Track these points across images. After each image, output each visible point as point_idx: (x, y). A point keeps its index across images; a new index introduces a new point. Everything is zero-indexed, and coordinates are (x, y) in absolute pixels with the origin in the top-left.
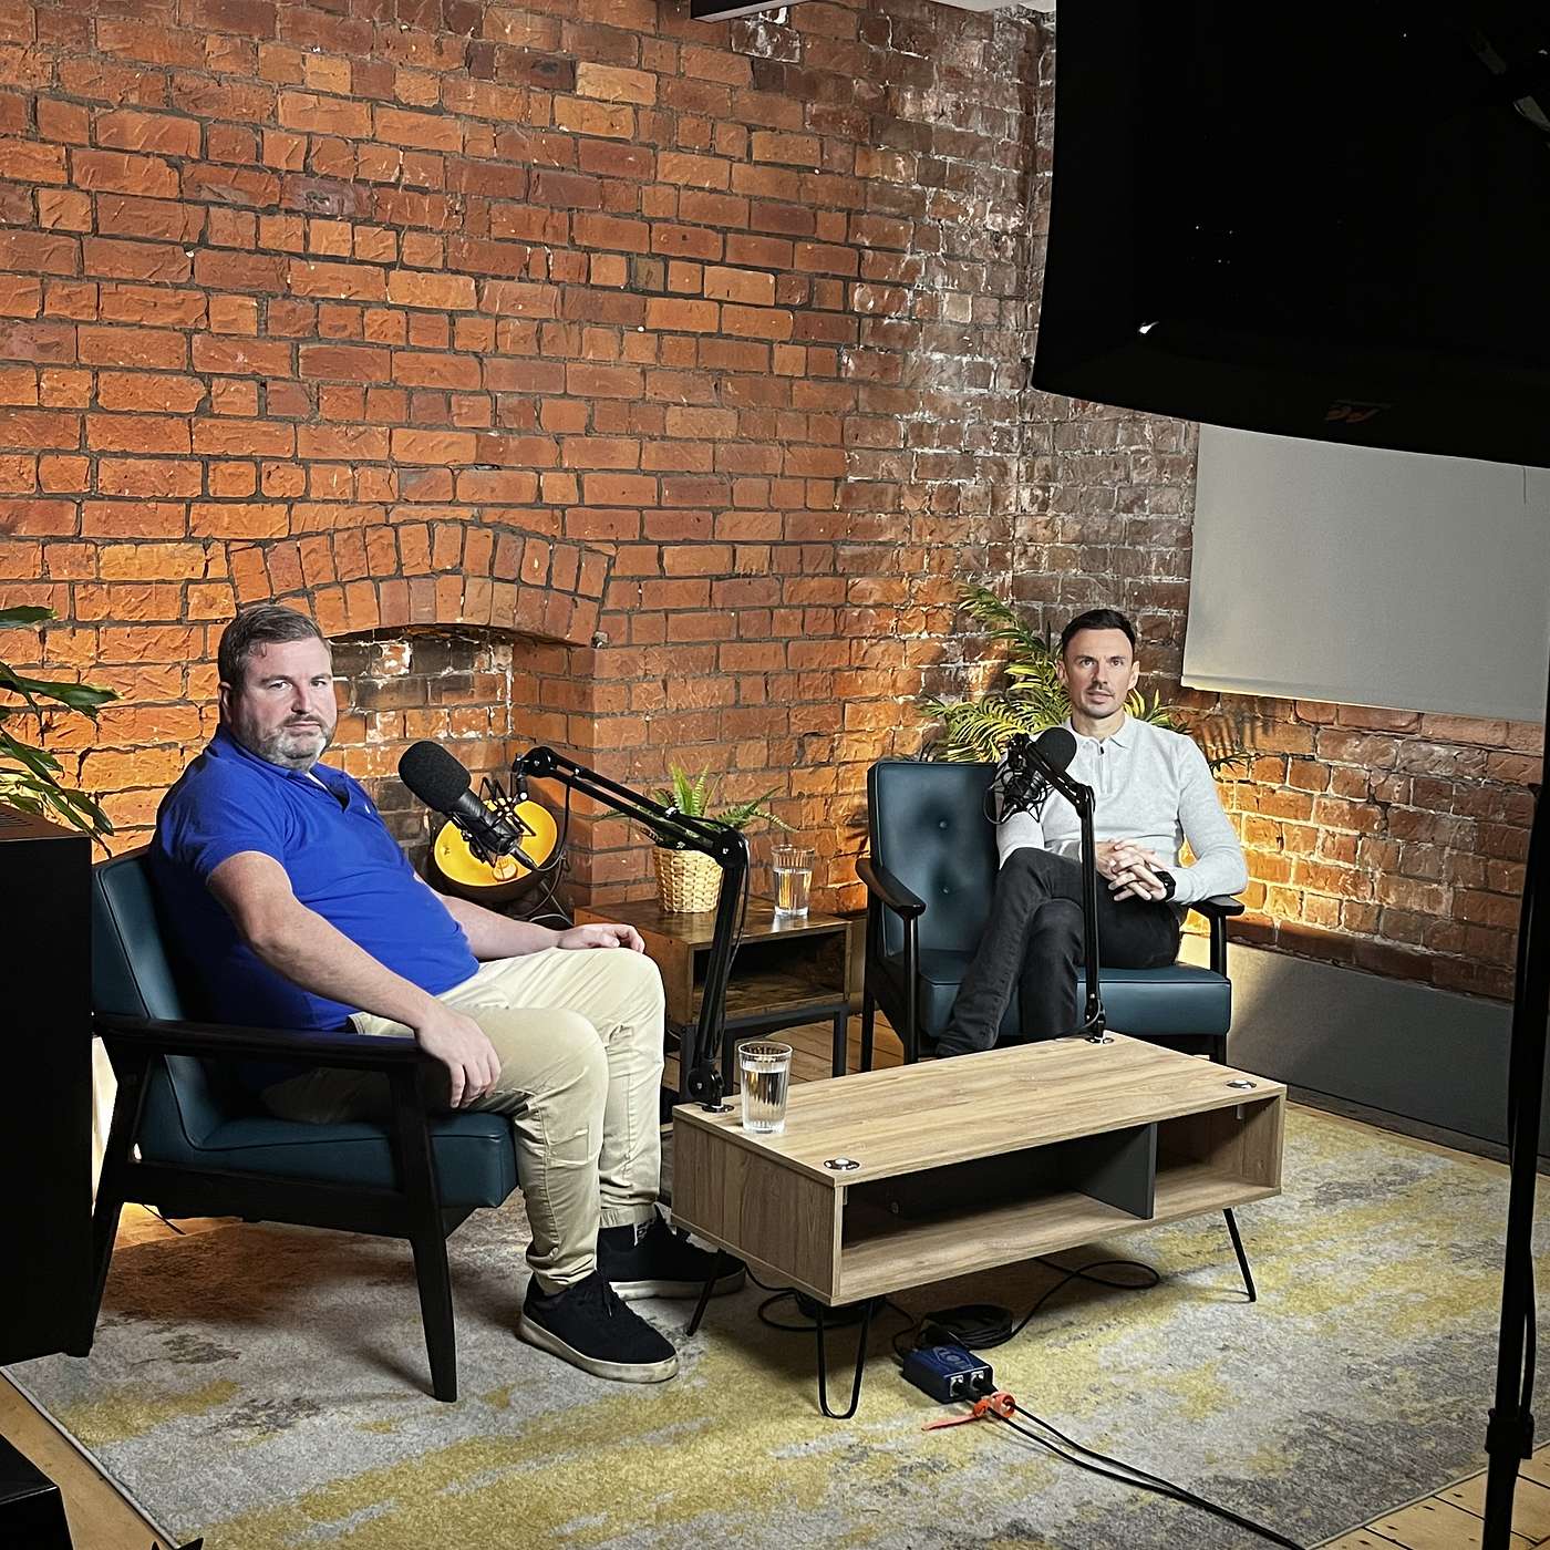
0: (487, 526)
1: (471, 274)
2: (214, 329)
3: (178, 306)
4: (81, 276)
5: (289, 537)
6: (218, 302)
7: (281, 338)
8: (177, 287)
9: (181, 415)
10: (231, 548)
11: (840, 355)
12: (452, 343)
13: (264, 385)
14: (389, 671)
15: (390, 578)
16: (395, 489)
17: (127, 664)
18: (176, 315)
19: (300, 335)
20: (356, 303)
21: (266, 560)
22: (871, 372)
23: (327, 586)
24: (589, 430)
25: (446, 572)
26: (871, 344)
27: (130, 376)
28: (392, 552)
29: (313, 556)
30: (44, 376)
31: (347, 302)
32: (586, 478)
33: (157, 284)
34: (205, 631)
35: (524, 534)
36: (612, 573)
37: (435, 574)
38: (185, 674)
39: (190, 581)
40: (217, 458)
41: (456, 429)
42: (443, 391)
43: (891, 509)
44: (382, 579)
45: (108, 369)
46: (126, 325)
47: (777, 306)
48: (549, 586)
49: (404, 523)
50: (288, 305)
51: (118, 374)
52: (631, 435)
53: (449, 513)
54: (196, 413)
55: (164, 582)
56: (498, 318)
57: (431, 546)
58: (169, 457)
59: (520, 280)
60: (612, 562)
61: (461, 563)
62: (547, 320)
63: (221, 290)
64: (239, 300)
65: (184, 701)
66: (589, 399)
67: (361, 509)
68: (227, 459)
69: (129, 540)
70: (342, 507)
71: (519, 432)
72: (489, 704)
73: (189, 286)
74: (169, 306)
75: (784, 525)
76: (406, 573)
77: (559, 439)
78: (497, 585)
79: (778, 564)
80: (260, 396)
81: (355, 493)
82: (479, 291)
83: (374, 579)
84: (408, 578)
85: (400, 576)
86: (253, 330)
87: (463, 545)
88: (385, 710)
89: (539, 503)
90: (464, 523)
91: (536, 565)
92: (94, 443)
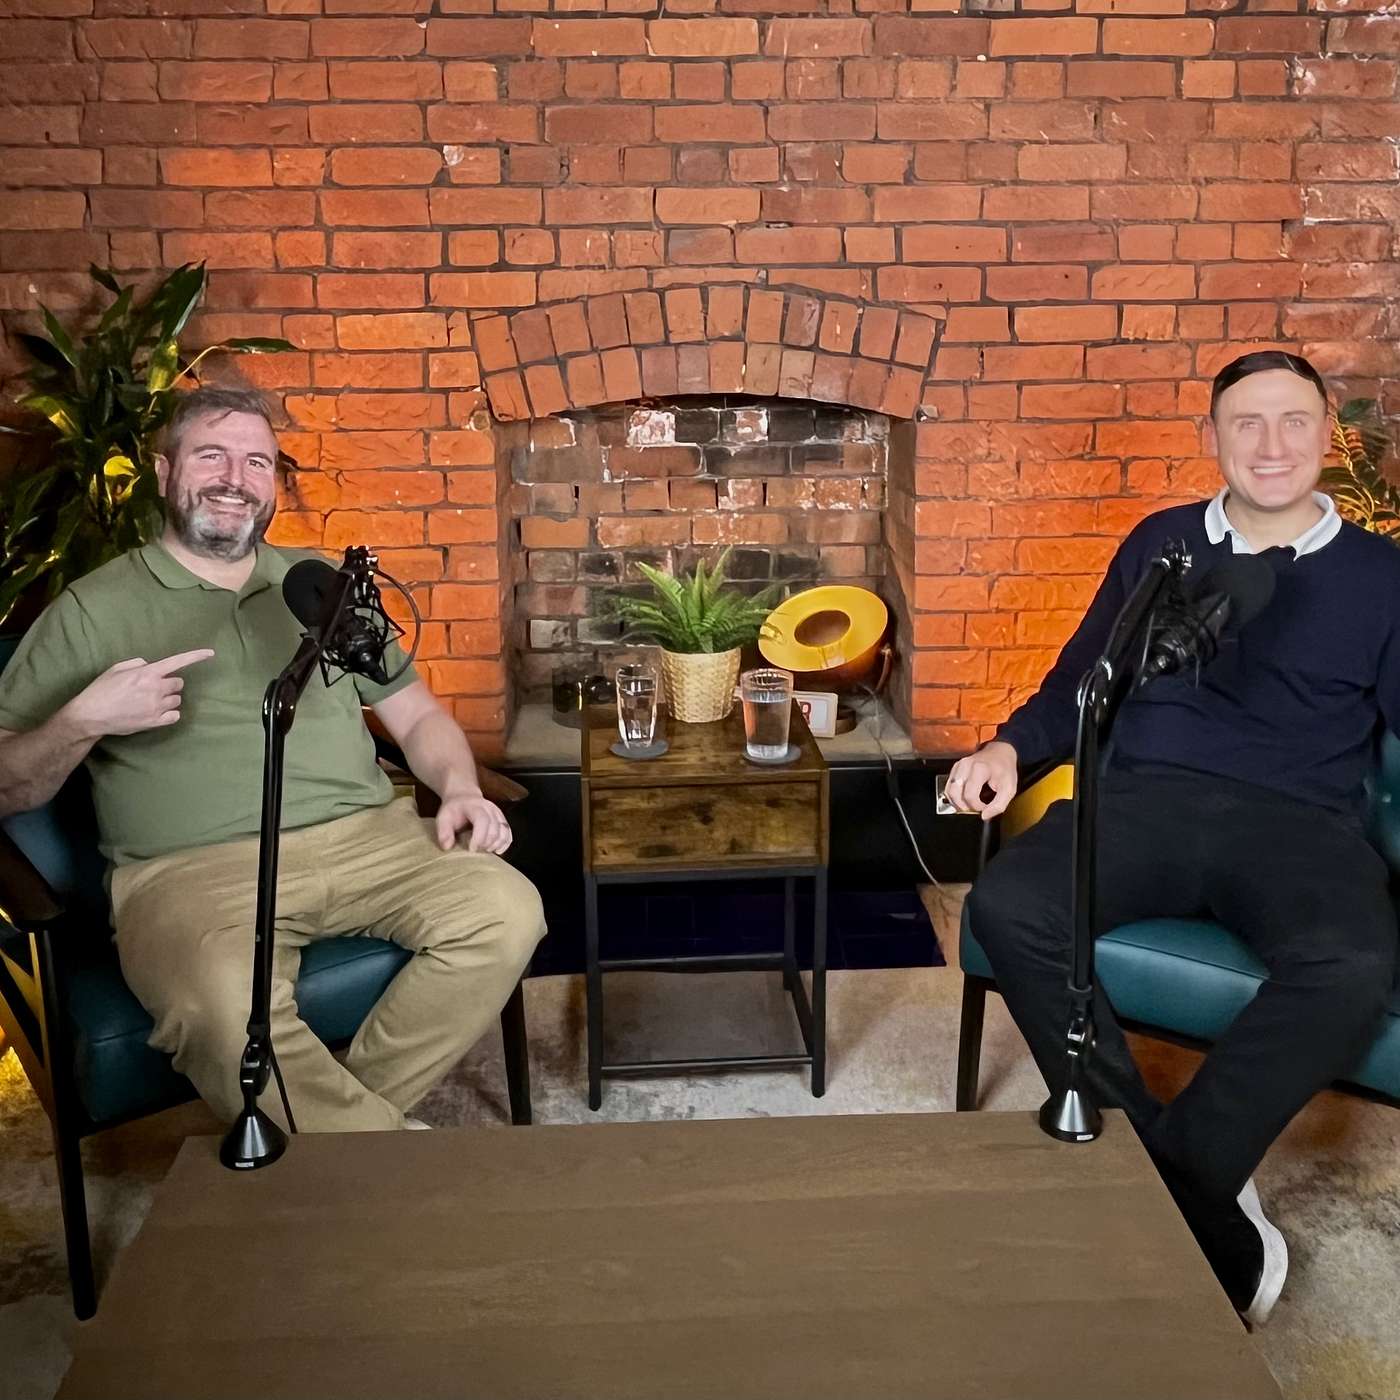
0: (777, 288)
1: (752, 16)
2: (451, 98)
3: (412, 78)
4: (311, 58)
5: (539, 304)
6: (451, 68)
7: (524, 102)
8: (409, 59)
9: (418, 187)
10: (473, 317)
11: (1292, 66)
12: (728, 88)
13: (507, 152)
14: (743, 437)
15: (655, 345)
16: (661, 249)
17: (370, 430)
18: (411, 88)
19: (545, 97)
20: (610, 59)
21: (511, 329)
22: (1343, 82)
23: (580, 354)
24: (909, 178)
25: (724, 339)
26: (1345, 50)
27: (361, 151)
28: (658, 318)
29: (563, 324)
30: (278, 157)
31: (601, 59)
32: (906, 232)
33: (388, 59)
34: (447, 400)
35: (822, 297)
36: (943, 339)
37: (709, 341)
39: (433, 350)
40: (457, 228)
41: (735, 185)
42: (718, 145)
43: (1376, 257)
44: (646, 347)
45: (340, 145)
46: (359, 102)
47: (1191, 14)
48: (855, 353)
49: (671, 287)
50: (531, 66)
51: (352, 150)
52: (969, 180)
53: (726, 275)
54: (434, 185)
55: (403, 351)
56: (789, 60)
57: (705, 311)
58: (405, 229)
59: (817, 15)
60: (941, 327)
61: (744, 329)
62: (851, 58)
63: (457, 59)
64: (476, 66)
65: (427, 466)
66: (909, 143)
67: (620, 274)
68: (467, 227)
69: (368, 311)
70: (596, 273)
71: (815, 184)
72: (864, 475)
73: (422, 56)
74: (399, 80)
75: (1197, 280)
76: (674, 339)
77: (869, 190)
78: (788, 353)
79: (1188, 327)
80: (503, 163)
81: (612, 258)
82: (762, 32)
83: (636, 346)
84: (678, 345)
85: (667, 343)
86: (493, 96)
87: (745, 311)
88: (739, 477)
89: (842, 263)
90: (748, 287)
91: (838, 332)
92: (329, 219)
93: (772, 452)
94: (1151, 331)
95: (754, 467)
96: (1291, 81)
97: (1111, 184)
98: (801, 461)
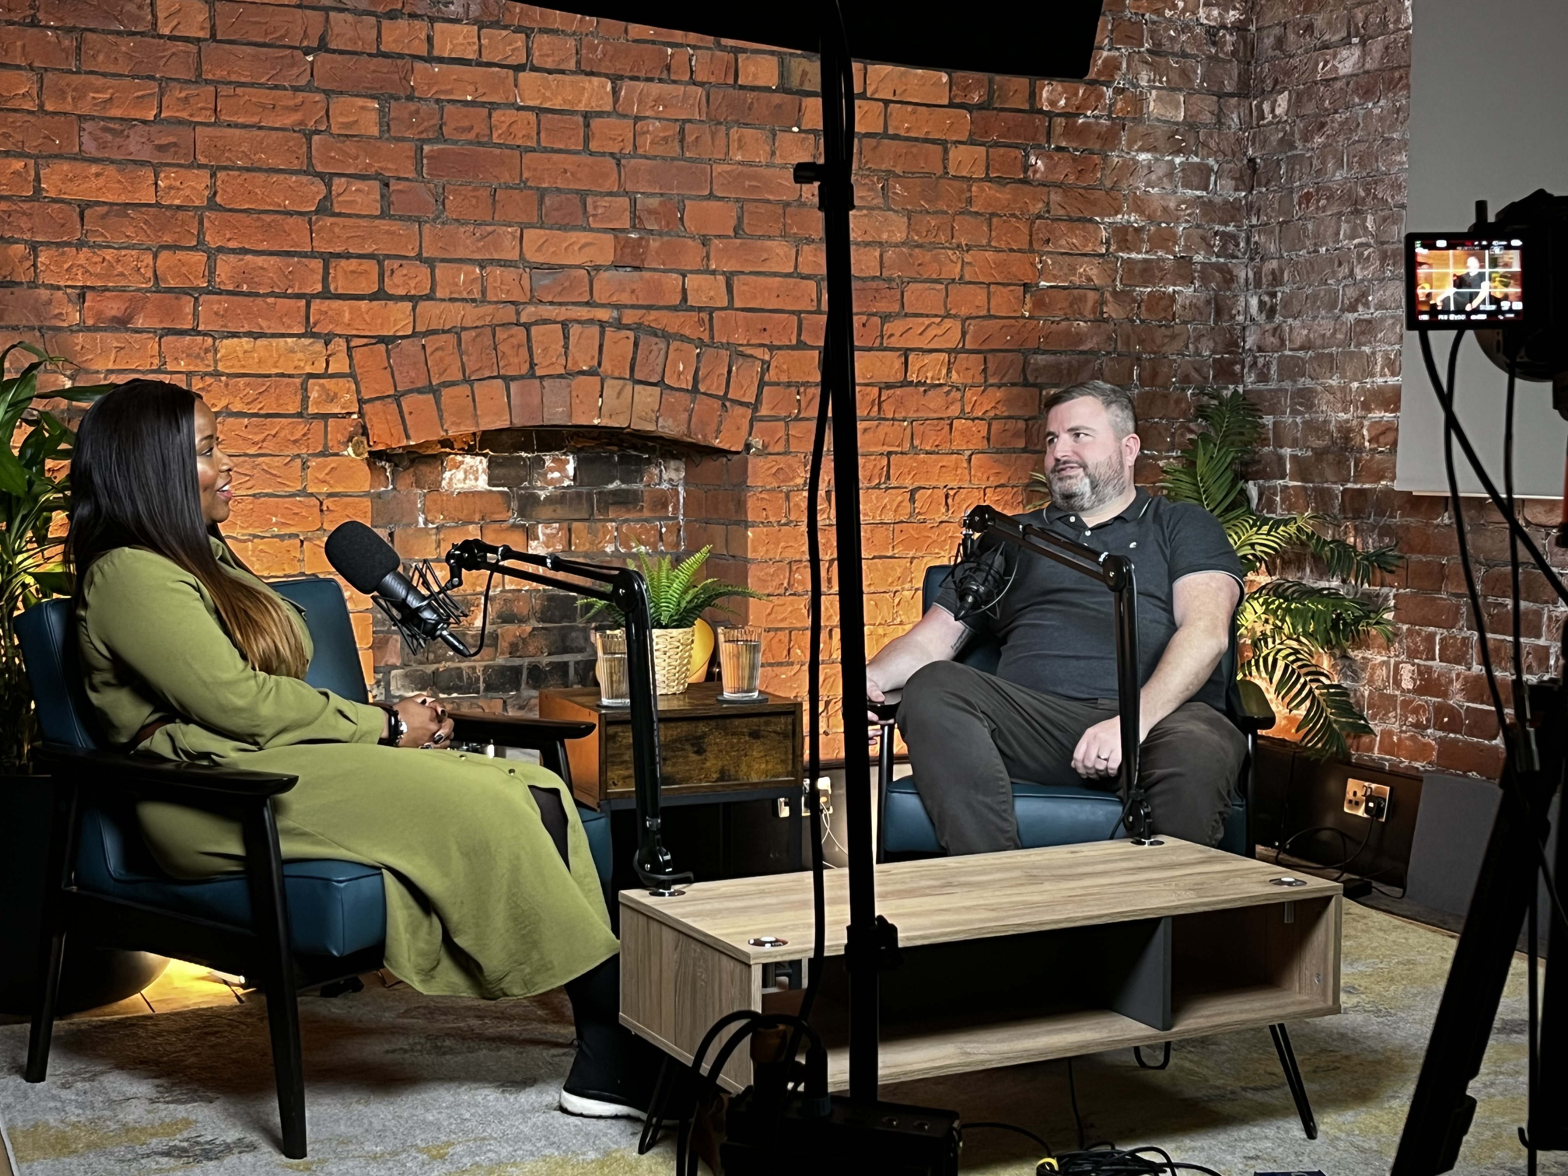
0: (627, 327)
1: (607, 76)
2: (335, 130)
3: (296, 108)
4: (199, 80)
5: (414, 334)
6: (338, 104)
7: (403, 139)
8: (296, 89)
9: (301, 214)
10: (352, 344)
11: (1027, 156)
12: (587, 140)
13: (387, 185)
14: (552, 482)
15: (522, 377)
16: (527, 287)
17: (246, 455)
18: (297, 117)
19: (424, 136)
20: (483, 104)
21: (389, 358)
22: (1064, 172)
23: (453, 384)
24: (738, 230)
25: (582, 373)
26: (1064, 144)
27: (246, 175)
28: (524, 351)
29: (438, 354)
30: (162, 175)
31: (473, 103)
32: (736, 281)
33: (276, 87)
34: (326, 426)
35: (667, 336)
36: (766, 378)
37: (569, 375)
38: (305, 466)
39: (311, 376)
40: (339, 256)
41: (592, 230)
42: (577, 192)
43: (1092, 317)
44: (513, 378)
45: (225, 168)
46: (245, 126)
47: (951, 105)
48: (695, 390)
49: (536, 323)
50: (412, 106)
51: (237, 173)
52: (784, 236)
53: (584, 313)
54: (317, 212)
55: (283, 375)
56: (637, 119)
57: (566, 347)
58: (288, 254)
59: (661, 80)
60: (766, 366)
61: (599, 364)
62: (689, 121)
63: (341, 93)
64: (360, 102)
65: (303, 493)
66: (737, 200)
67: (490, 308)
68: (348, 256)
69: (249, 334)
70: (469, 306)
71: (661, 234)
72: (660, 519)
73: (309, 88)
74: (287, 108)
75: (964, 334)
76: (539, 372)
77: (705, 241)
78: (638, 388)
79: (958, 373)
80: (382, 196)
81: (484, 292)
82: (615, 92)
83: (504, 378)
84: (542, 378)
85: (533, 376)
86: (375, 131)
87: (601, 346)
88: (548, 522)
89: (683, 305)
90: (602, 325)
91: (681, 369)
92: (212, 240)
93: (579, 495)
94: (929, 375)
95: (561, 512)
96: (1026, 167)
97: (896, 245)
98: (604, 506)
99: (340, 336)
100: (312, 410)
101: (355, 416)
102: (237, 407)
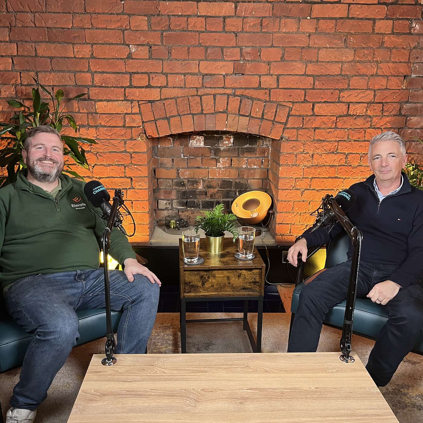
0: (237, 96)
1: (233, 2)
2: (132, 28)
3: (119, 21)
4: (85, 13)
5: (161, 100)
6: (133, 19)
7: (156, 31)
8: (118, 14)
9: (121, 59)
10: (140, 103)
11: (412, 23)
12: (224, 27)
13: (151, 47)
14: (225, 144)
15: (199, 114)
16: (201, 82)
17: (107, 139)
18: (119, 24)
19: (163, 29)
20: (185, 16)
21: (152, 108)
23: (174, 116)
24: (282, 59)
27: (103, 46)
28: (199, 105)
29: (169, 106)
30: (75, 47)
31: (181, 16)
32: (281, 78)
33: (111, 14)
34: (132, 130)
35: (252, 99)
36: (291, 113)
37: (216, 113)
38: (125, 143)
39: (127, 114)
40: (135, 73)
41: (225, 61)
42: (220, 47)
44: (195, 114)
45: (96, 44)
46: (102, 29)
47: (379, 3)
48: (263, 118)
49: (204, 95)
50: (159, 18)
51: (100, 45)
52: (301, 60)
53: (222, 91)
54: (127, 58)
55: (117, 114)
56: (244, 17)
57: (215, 103)
58: (118, 73)
59: (254, 2)
60: (291, 109)
61: (227, 109)
62: (265, 17)
63: (134, 15)
64: (140, 17)
65: (125, 151)
66: (283, 47)
67: (187, 90)
68: (138, 73)
69: (105, 100)
70: (180, 89)
71: (251, 61)
72: (262, 157)
73: (123, 13)
74: (115, 21)
75: (375, 95)
76: (204, 112)
77: (269, 63)
78: (240, 117)
79: (370, 111)
80: (149, 51)
81: (185, 85)
82: (236, 7)
83: (192, 114)
84: (205, 114)
85: (202, 113)
86: (146, 28)
87: (228, 103)
88: (224, 157)
89: (259, 88)
90: (228, 95)
91: (257, 111)
92: (93, 69)
93: (234, 149)
94: (358, 112)
95: (228, 154)
96: (410, 28)
97: (349, 62)
98: (243, 153)
99: (135, 100)
100: (127, 125)
101: (142, 127)
102: (103, 124)
